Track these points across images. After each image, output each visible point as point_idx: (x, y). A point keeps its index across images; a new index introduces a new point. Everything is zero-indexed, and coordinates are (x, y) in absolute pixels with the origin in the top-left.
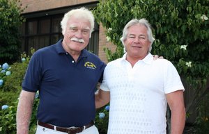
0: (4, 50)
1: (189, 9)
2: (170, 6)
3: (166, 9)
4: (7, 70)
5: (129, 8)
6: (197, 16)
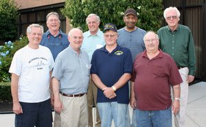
0: (8, 33)
1: (114, 9)
2: (104, 7)
3: (102, 9)
4: (11, 45)
5: (82, 9)
6: (118, 13)
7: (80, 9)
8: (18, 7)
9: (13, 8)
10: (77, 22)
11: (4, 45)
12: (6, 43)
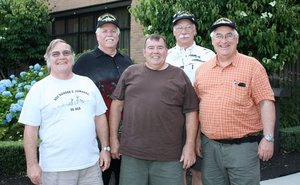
0: (34, 50)
1: (229, 5)
2: (211, 3)
3: (207, 6)
4: (39, 71)
5: (170, 6)
6: (236, 13)
7: (166, 5)
8: (50, 7)
9: (43, 10)
10: (159, 30)
11: (28, 70)
12: (31, 67)
